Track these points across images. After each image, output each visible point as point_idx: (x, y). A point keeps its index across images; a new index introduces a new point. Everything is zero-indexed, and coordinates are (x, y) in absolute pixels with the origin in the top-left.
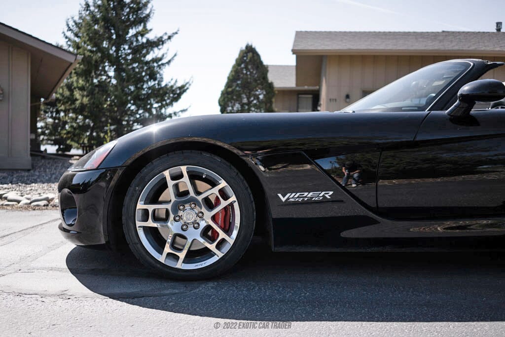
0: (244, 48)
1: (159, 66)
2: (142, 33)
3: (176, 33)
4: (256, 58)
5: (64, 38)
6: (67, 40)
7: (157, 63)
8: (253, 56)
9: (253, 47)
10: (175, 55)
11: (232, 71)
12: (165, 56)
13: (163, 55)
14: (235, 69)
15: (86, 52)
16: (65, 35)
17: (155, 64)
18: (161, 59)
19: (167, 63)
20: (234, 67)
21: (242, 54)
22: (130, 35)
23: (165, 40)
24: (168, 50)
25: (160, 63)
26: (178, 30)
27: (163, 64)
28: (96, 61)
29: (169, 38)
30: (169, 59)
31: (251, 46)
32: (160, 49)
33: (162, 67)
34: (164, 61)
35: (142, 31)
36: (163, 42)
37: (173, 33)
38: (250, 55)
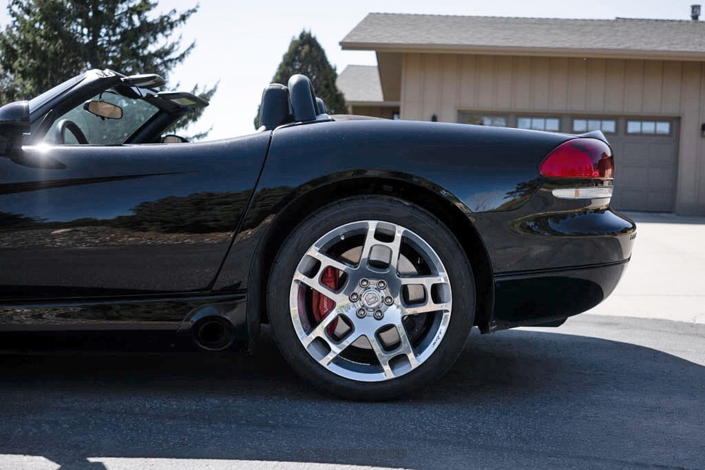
0: (297, 37)
1: (165, 63)
2: (138, 9)
3: (194, 11)
4: (315, 53)
5: (10, 17)
6: (15, 19)
7: (161, 58)
8: (310, 51)
9: (313, 36)
10: (192, 46)
11: (277, 74)
12: (176, 47)
13: (172, 47)
14: (282, 71)
15: (38, 38)
16: (11, 10)
17: (159, 61)
18: (167, 52)
19: (177, 59)
20: (281, 66)
21: (293, 47)
22: (119, 12)
23: (176, 21)
24: (180, 37)
25: (166, 59)
26: (198, 7)
27: (171, 60)
28: (55, 53)
29: (183, 18)
30: (182, 52)
31: (309, 35)
32: (167, 36)
33: (169, 64)
34: (173, 55)
35: (140, 6)
36: (172, 25)
37: (189, 11)
38: (307, 48)
